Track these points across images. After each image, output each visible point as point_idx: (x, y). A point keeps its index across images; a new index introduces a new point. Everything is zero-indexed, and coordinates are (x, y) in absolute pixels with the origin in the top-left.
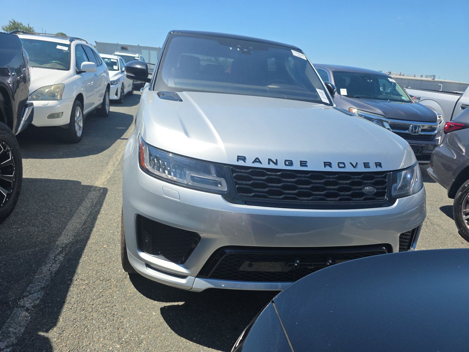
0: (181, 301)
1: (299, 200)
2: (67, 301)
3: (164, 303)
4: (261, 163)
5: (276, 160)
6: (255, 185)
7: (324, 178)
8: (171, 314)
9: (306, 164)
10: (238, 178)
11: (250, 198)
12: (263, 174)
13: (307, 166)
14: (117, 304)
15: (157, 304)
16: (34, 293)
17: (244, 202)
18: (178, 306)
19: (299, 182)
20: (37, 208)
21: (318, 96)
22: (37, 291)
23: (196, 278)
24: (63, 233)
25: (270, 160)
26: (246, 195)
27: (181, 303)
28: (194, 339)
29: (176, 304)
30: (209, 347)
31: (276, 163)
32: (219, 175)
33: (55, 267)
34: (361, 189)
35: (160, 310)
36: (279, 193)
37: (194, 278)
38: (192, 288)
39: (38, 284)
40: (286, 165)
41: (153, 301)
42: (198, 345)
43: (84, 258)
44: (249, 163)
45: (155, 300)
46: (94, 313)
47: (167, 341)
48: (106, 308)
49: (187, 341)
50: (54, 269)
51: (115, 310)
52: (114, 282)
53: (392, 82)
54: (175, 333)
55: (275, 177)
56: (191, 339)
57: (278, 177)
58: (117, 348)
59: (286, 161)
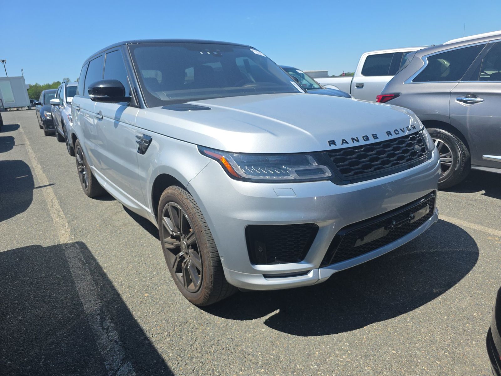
0: (276, 310)
1: (384, 168)
2: (165, 359)
3: (261, 318)
4: (348, 143)
5: (357, 138)
6: (351, 164)
7: (391, 145)
8: (278, 323)
9: (377, 136)
10: (336, 161)
11: (352, 177)
12: (353, 153)
13: (378, 138)
14: (220, 339)
15: (257, 321)
16: (119, 368)
17: (349, 181)
18: (276, 315)
19: (379, 153)
20: (14, 288)
21: (294, 88)
22: (120, 365)
23: (319, 269)
24: (81, 300)
25: (353, 139)
26: (348, 174)
27: (278, 311)
28: (319, 333)
29: (273, 314)
30: (338, 333)
31: (358, 141)
32: (319, 162)
33: (115, 335)
34: (413, 149)
35: (264, 325)
36: (370, 166)
37: (318, 269)
38: (319, 279)
39: (113, 359)
40: (365, 140)
41: (250, 321)
42: (327, 336)
43: (137, 314)
44: (339, 146)
45: (252, 319)
46: (205, 356)
47: (299, 345)
48: (212, 346)
49: (315, 337)
50: (115, 338)
51: (224, 344)
52: (194, 322)
53: (300, 73)
54: (298, 336)
55: (361, 153)
56: (316, 334)
57: (364, 152)
58: (263, 372)
59: (364, 137)
